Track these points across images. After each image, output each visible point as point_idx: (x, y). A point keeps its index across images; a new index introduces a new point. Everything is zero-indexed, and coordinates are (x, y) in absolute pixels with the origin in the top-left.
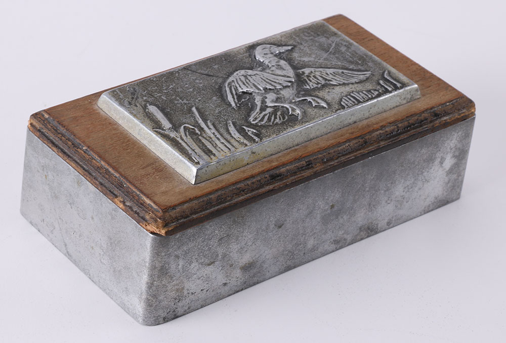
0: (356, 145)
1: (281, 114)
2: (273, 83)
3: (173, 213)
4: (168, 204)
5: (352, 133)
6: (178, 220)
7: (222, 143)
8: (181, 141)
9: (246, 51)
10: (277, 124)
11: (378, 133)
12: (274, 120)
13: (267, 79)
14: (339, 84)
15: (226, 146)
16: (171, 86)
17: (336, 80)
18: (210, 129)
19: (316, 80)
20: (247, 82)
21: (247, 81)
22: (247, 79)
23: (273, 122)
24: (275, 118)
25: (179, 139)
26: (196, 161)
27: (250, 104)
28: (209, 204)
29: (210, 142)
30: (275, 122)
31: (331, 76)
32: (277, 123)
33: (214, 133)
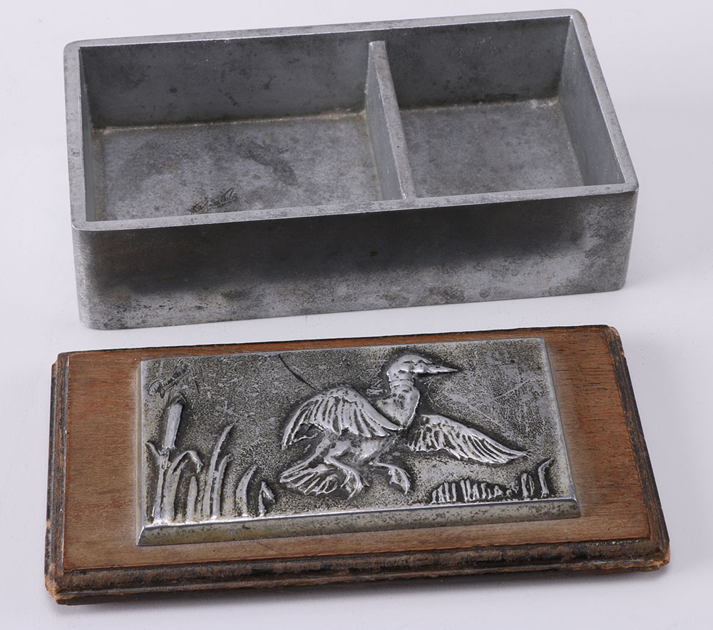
0: (417, 562)
1: (330, 481)
2: (363, 426)
3: (77, 579)
4: (78, 563)
5: (423, 542)
6: (82, 589)
7: (211, 499)
8: (161, 477)
9: (386, 356)
10: (313, 494)
11: (464, 554)
12: (313, 488)
13: (362, 416)
14: (462, 457)
15: (211, 505)
16: (236, 380)
17: (462, 450)
18: (216, 469)
19: (434, 439)
20: (330, 411)
21: (334, 409)
22: (336, 406)
23: (311, 489)
24: (318, 484)
25: (161, 472)
26: (152, 515)
27: (309, 446)
28: (138, 582)
29: (198, 491)
30: (314, 490)
31: (460, 441)
32: (315, 493)
33: (215, 479)
